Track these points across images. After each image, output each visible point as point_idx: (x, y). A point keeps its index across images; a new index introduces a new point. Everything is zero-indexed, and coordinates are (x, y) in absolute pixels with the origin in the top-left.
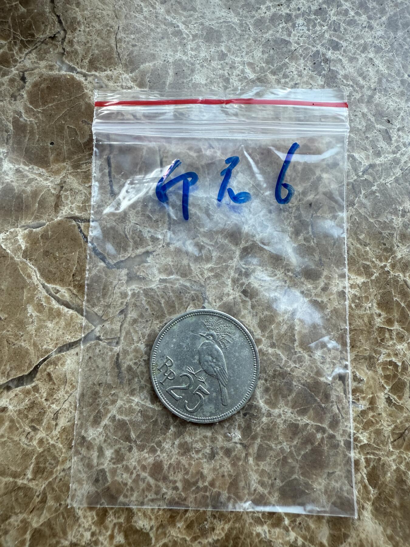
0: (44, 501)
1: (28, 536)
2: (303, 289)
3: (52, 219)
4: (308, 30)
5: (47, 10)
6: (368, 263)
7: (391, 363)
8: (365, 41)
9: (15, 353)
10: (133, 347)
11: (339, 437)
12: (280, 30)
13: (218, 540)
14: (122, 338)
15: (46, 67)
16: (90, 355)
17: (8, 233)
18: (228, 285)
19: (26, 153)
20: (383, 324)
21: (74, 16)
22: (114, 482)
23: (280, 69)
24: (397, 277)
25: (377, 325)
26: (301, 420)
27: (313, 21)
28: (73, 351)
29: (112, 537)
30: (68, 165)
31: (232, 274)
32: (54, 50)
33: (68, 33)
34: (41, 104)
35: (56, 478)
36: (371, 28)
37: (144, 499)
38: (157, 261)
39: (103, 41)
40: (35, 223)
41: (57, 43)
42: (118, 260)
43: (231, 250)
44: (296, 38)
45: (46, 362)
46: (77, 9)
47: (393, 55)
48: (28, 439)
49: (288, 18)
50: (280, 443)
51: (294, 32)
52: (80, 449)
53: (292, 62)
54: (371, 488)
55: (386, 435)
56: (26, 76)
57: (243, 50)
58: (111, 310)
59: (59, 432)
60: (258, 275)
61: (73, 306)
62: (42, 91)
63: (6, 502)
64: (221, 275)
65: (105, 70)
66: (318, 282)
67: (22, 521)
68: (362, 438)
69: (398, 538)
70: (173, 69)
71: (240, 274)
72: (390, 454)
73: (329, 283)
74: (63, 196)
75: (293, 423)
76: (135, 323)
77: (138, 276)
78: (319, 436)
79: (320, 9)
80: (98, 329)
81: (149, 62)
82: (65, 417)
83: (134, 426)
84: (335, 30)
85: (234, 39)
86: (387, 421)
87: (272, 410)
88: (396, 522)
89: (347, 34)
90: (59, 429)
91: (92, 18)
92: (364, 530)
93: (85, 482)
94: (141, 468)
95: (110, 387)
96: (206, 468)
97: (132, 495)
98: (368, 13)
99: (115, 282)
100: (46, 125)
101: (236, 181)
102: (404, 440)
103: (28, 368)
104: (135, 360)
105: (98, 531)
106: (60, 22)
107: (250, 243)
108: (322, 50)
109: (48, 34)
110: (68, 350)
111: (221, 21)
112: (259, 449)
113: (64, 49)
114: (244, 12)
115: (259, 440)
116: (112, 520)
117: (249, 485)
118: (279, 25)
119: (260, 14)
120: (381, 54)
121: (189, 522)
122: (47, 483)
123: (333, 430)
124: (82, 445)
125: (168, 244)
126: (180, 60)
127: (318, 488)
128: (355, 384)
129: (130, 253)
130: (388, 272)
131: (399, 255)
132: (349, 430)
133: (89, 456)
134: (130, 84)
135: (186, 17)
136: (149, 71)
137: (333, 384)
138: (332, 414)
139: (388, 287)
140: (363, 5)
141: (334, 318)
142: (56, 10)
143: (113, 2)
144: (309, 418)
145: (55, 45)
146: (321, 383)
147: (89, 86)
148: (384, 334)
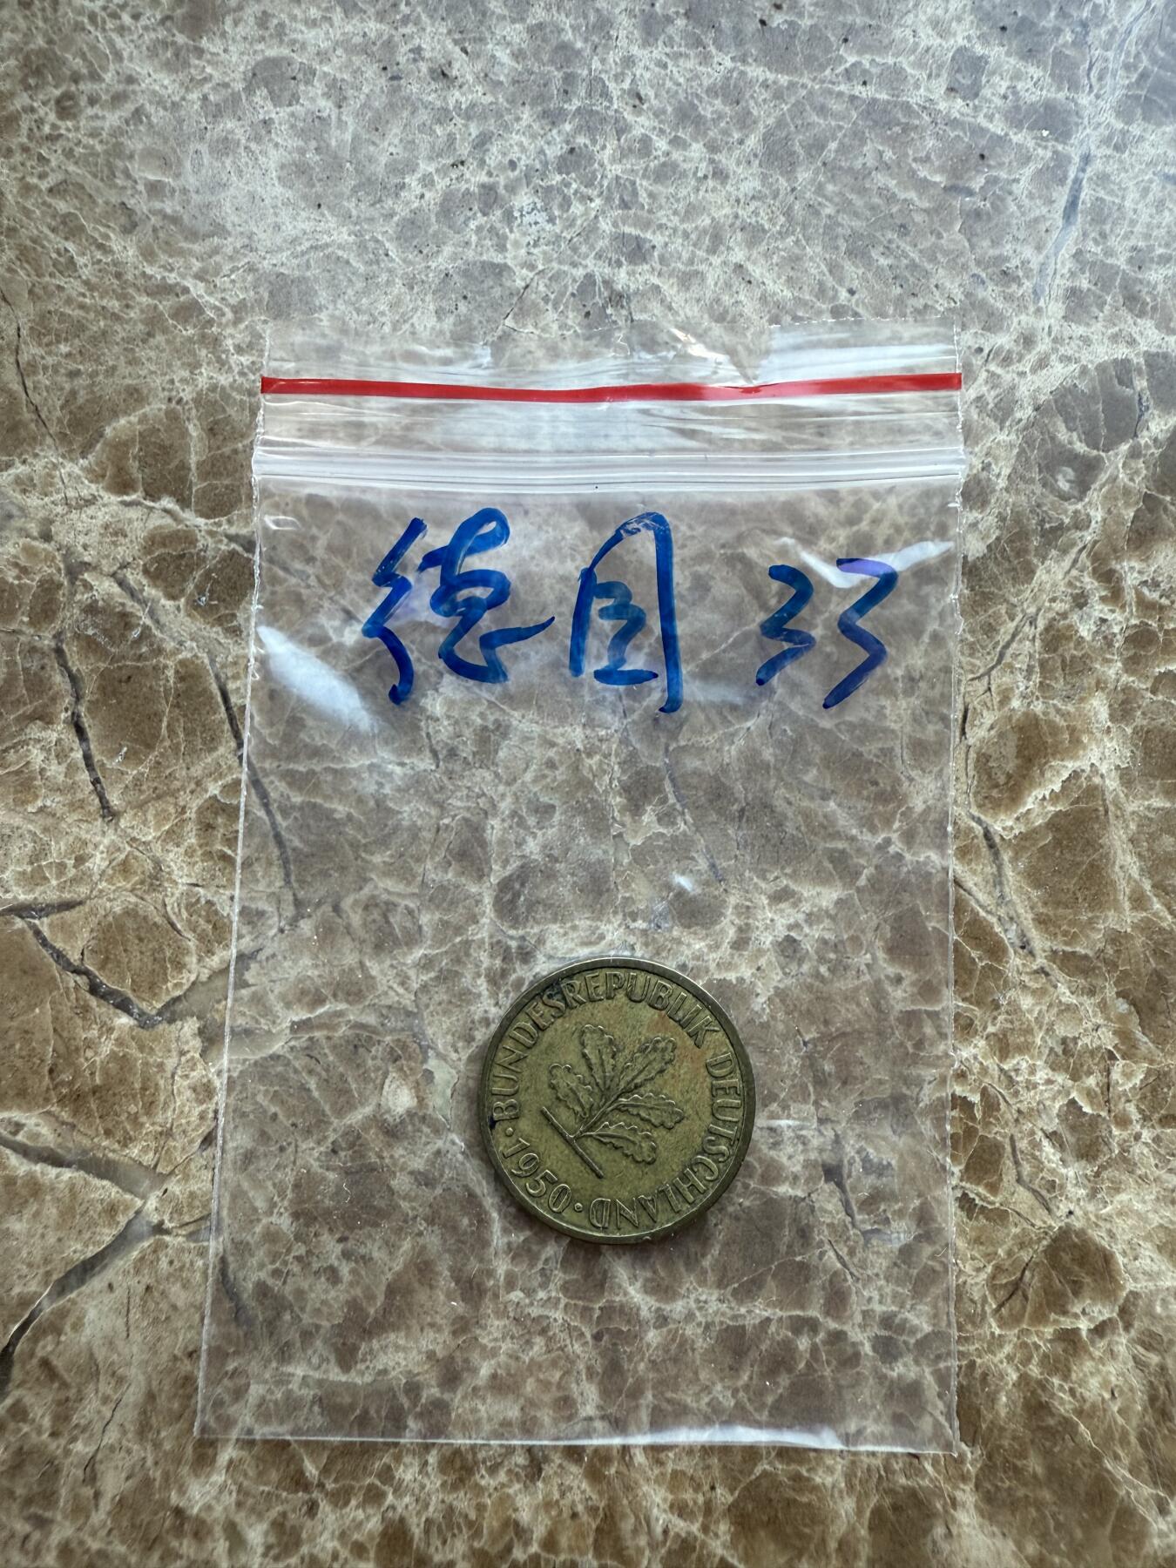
2: (682, 959)
4: (551, 220)
6: (840, 845)
7: (953, 1101)
8: (713, 219)
10: (258, 1229)
11: (855, 1335)
12: (474, 238)
14: (224, 1214)
16: (146, 1280)
18: (479, 995)
20: (913, 1002)
24: (925, 864)
25: (899, 1007)
26: (749, 1312)
27: (559, 191)
28: (97, 1283)
31: (485, 960)
36: (720, 175)
38: (274, 975)
42: (167, 999)
43: (468, 896)
44: (523, 251)
45: (28, 1332)
47: (797, 242)
48: (27, 1553)
49: (489, 197)
50: (707, 1389)
51: (512, 237)
52: (175, 1544)
53: (524, 326)
54: (963, 1446)
55: (976, 1298)
57: (383, 319)
58: (177, 1143)
59: (109, 1513)
60: (556, 948)
61: (69, 1157)
64: (457, 973)
65: (9, 465)
66: (718, 927)
68: (916, 1322)
69: (1055, 1560)
70: (199, 419)
71: (507, 955)
72: (997, 1342)
73: (747, 925)
75: (728, 1327)
76: (250, 1162)
77: (232, 1031)
78: (803, 1344)
79: (572, 150)
80: (152, 1203)
81: (126, 413)
82: (116, 1468)
84: (625, 205)
85: (350, 292)
86: (973, 1258)
87: (667, 1307)
88: (1045, 1517)
89: (661, 207)
90: (105, 1504)
92: (967, 1560)
94: (351, 1551)
95: (220, 1355)
96: (525, 1506)
98: (705, 134)
99: (171, 1063)
101: (440, 700)
102: (1026, 1298)
104: (273, 1262)
107: (514, 865)
108: (600, 270)
110: (82, 1282)
111: (306, 245)
112: (653, 1420)
114: (363, 206)
115: (649, 1395)
117: (644, 1522)
118: (466, 223)
119: (408, 203)
120: (763, 248)
123: (837, 1317)
124: (178, 1531)
125: (294, 922)
126: (213, 388)
127: (829, 1480)
128: (871, 1180)
129: (195, 969)
130: (899, 857)
131: (918, 804)
132: (879, 1309)
133: (204, 1555)
134: (89, 489)
135: (200, 258)
136: (133, 440)
137: (814, 1196)
138: (826, 1278)
139: (906, 897)
140: (687, 115)
141: (781, 1016)
144: (768, 1303)
146: (781, 1200)
148: (919, 1027)
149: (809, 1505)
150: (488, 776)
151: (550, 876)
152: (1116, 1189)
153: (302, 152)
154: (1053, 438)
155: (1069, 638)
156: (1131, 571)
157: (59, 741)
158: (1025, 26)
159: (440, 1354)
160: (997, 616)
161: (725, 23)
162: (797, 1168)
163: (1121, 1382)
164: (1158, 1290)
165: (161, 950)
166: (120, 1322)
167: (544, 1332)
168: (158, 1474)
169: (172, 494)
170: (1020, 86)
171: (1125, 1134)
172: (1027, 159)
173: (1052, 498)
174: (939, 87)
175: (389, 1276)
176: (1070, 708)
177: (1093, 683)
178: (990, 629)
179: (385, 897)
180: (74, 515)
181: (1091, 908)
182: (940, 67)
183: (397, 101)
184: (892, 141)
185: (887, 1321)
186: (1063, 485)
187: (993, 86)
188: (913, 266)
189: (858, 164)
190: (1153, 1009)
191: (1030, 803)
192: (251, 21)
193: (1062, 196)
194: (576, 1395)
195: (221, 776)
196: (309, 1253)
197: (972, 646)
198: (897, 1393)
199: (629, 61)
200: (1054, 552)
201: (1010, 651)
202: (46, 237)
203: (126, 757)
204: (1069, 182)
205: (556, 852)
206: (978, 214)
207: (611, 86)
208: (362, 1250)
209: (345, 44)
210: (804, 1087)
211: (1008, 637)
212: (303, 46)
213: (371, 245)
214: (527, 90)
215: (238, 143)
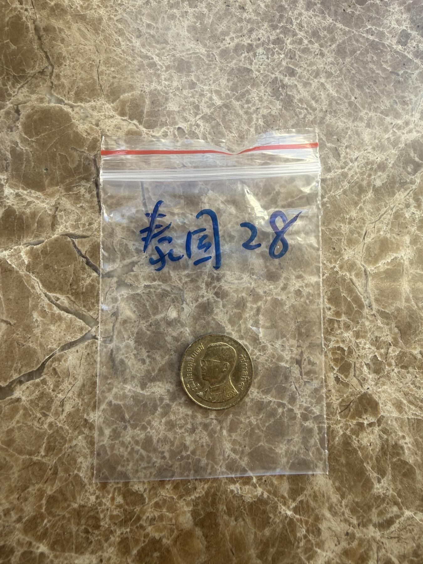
0: (55, 473)
1: (44, 502)
2: (265, 290)
3: (50, 237)
4: (268, 58)
5: (36, 47)
7: (339, 348)
8: (317, 68)
9: (25, 353)
10: (124, 343)
11: (296, 411)
12: (243, 59)
13: (199, 497)
14: (115, 337)
15: (37, 100)
16: (88, 351)
17: (12, 250)
18: (202, 288)
19: (24, 179)
20: (333, 316)
21: (60, 51)
22: (113, 455)
23: (243, 95)
24: (345, 276)
25: (328, 317)
26: (266, 398)
27: (272, 50)
28: (73, 349)
29: (113, 499)
30: (60, 188)
31: (206, 278)
32: (43, 84)
33: (55, 68)
34: (34, 134)
35: (64, 454)
36: (322, 55)
37: (138, 467)
38: (142, 270)
39: (86, 74)
40: (35, 240)
41: (45, 77)
42: (108, 270)
44: (257, 66)
45: (51, 359)
46: (62, 45)
47: (342, 80)
48: (39, 423)
49: (250, 48)
50: (249, 417)
51: (255, 61)
52: (83, 429)
53: (253, 89)
54: (323, 449)
55: (335, 407)
56: (19, 108)
57: (211, 79)
58: (104, 314)
59: (65, 416)
60: (228, 279)
61: (72, 311)
62: (35, 122)
63: (24, 475)
64: (197, 280)
65: (89, 101)
66: (278, 283)
67: (38, 490)
68: (315, 411)
69: (344, 489)
70: (150, 98)
71: (213, 278)
72: (338, 422)
73: (287, 283)
74: (58, 216)
75: (259, 401)
76: (125, 323)
77: (126, 283)
78: (280, 410)
79: (278, 38)
80: (94, 329)
81: (128, 92)
82: (70, 404)
83: (127, 409)
84: (291, 58)
85: (202, 68)
86: (336, 396)
88: (343, 476)
89: (302, 61)
90: (65, 414)
91: (75, 53)
92: (317, 483)
93: (89, 456)
94: (134, 443)
95: (106, 378)
96: (188, 440)
97: (128, 465)
98: (320, 41)
99: (106, 290)
100: (40, 153)
102: (350, 410)
103: (36, 365)
104: (127, 354)
105: (101, 495)
106: (47, 57)
108: (280, 77)
109: (37, 69)
110: (69, 348)
111: (191, 52)
112: (231, 423)
113: (52, 83)
114: (211, 43)
115: (231, 416)
116: (113, 486)
117: (223, 452)
118: (241, 54)
119: (225, 45)
120: (331, 79)
121: (175, 484)
122: (57, 458)
123: (292, 405)
124: (85, 426)
125: (150, 255)
126: (156, 90)
127: (280, 452)
128: (309, 367)
129: (118, 263)
130: (337, 272)
131: (346, 257)
132: (305, 405)
133: (91, 435)
134: (112, 113)
135: (159, 50)
136: (128, 100)
137: (292, 368)
138: (291, 393)
139: (337, 285)
140: (315, 34)
141: (292, 312)
142: (43, 46)
143: (94, 37)
144: (272, 396)
145: (44, 79)
146: (282, 367)
147: (76, 116)
148: (333, 324)
149: (273, 457)
152: (384, 384)
153: (195, 23)
154: (409, 155)
155: (402, 217)
157: (90, 187)
159: (171, 391)
160: (381, 205)
161: (332, 8)
162: (288, 358)
163: (374, 441)
164: (390, 417)
165: (109, 255)
166: (78, 362)
168: (81, 408)
169: (137, 119)
170: (420, 45)
171: (389, 369)
172: (417, 68)
173: (405, 173)
174: (395, 40)
175: (160, 365)
176: (398, 238)
177: (407, 231)
178: (378, 209)
179: (179, 253)
180: (106, 120)
181: (393, 299)
182: (396, 34)
183: (227, 13)
184: (377, 54)
185: (306, 409)
186: (409, 170)
187: (411, 43)
188: (376, 94)
189: (365, 60)
190: (405, 333)
191: (380, 264)
195: (136, 207)
196: (138, 354)
197: (372, 213)
198: (305, 430)
199: (300, 14)
200: (402, 190)
201: (383, 217)
202: (113, 34)
203: (109, 196)
206: (399, 82)
207: (294, 21)
208: (154, 356)
210: (295, 336)
211: (383, 213)
214: (267, 17)
215: (176, 17)
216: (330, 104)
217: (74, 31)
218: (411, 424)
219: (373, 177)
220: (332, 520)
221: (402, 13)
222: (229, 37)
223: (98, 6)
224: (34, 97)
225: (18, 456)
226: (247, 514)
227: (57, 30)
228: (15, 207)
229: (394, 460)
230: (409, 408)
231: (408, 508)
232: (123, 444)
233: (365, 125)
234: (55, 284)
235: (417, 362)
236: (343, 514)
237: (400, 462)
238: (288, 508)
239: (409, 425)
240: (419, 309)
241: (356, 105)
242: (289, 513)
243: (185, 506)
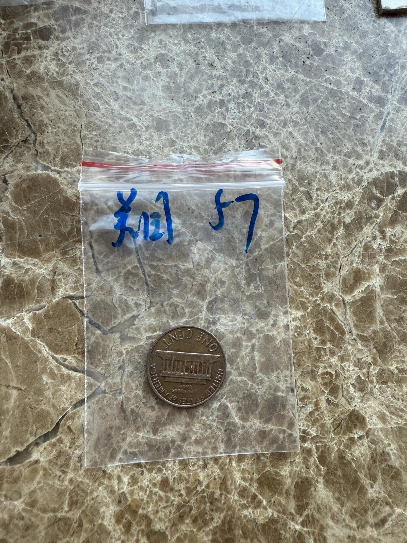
0: (81, 525)
2: (257, 328)
3: (51, 301)
4: (239, 112)
5: (16, 116)
6: (304, 300)
7: (327, 373)
8: (285, 118)
9: (38, 416)
10: (133, 394)
11: (295, 435)
12: (217, 115)
13: (217, 526)
14: (123, 389)
15: (23, 169)
16: (100, 406)
17: (15, 318)
19: (19, 247)
20: (319, 345)
21: (41, 119)
22: (134, 500)
23: (220, 149)
24: (326, 307)
25: (315, 346)
26: (267, 427)
27: (242, 104)
28: (85, 406)
29: (137, 541)
30: (56, 253)
31: (203, 323)
32: (28, 152)
33: (38, 135)
34: (24, 202)
35: (87, 506)
36: (288, 105)
37: (158, 508)
38: (143, 322)
39: (69, 140)
40: (37, 306)
41: (29, 146)
42: (111, 326)
43: (199, 305)
44: (230, 121)
45: (65, 418)
46: (42, 112)
47: (307, 127)
48: (60, 481)
49: (222, 103)
51: (227, 116)
52: (103, 480)
53: (229, 142)
54: (321, 466)
55: (328, 427)
56: (7, 178)
57: (189, 136)
58: (112, 368)
59: (84, 471)
60: (223, 322)
61: (79, 369)
62: (24, 190)
63: (50, 532)
65: (75, 166)
66: (268, 320)
68: (312, 432)
69: (343, 498)
71: (209, 323)
72: (332, 439)
73: (276, 320)
74: (57, 280)
75: (261, 431)
76: (132, 375)
77: (129, 337)
78: (281, 436)
79: (247, 93)
80: (103, 384)
82: (87, 458)
83: (142, 455)
84: (260, 111)
85: (180, 126)
86: (328, 416)
87: (245, 424)
88: (341, 487)
89: (270, 113)
90: (83, 469)
91: (56, 120)
92: (319, 497)
93: (111, 505)
94: (152, 485)
95: (119, 429)
96: (202, 476)
97: (148, 507)
98: (285, 92)
99: (111, 345)
100: (32, 221)
101: (196, 248)
102: (342, 428)
103: (51, 426)
104: (136, 403)
105: (126, 539)
106: (29, 125)
107: (213, 297)
108: (252, 129)
109: (20, 138)
110: (81, 405)
111: (168, 111)
113: (36, 150)
114: (186, 101)
115: (238, 448)
116: (136, 528)
117: (234, 482)
118: (215, 110)
119: (199, 102)
120: (298, 128)
121: (193, 518)
122: (81, 511)
123: (291, 430)
124: (104, 477)
125: (149, 308)
126: (138, 150)
127: (285, 474)
128: (303, 393)
129: (120, 319)
130: (319, 304)
131: (326, 290)
132: (302, 428)
133: (110, 484)
135: (137, 111)
137: (288, 396)
138: (289, 419)
139: (320, 316)
140: (280, 86)
141: (283, 346)
142: (23, 115)
143: (73, 103)
144: (273, 424)
145: (28, 147)
146: (279, 396)
147: (64, 181)
148: (320, 352)
149: (279, 480)
150: (208, 271)
151: (222, 301)
152: (368, 400)
153: (169, 83)
154: (372, 192)
155: (370, 248)
156: (389, 231)
157: (85, 249)
158: (375, 73)
159: (181, 432)
160: (352, 240)
161: (293, 61)
162: (284, 388)
163: (364, 452)
164: (376, 428)
165: (110, 312)
166: (91, 418)
167: (211, 428)
168: (99, 461)
170: (372, 90)
171: (372, 386)
172: (372, 111)
173: (370, 208)
174: (351, 88)
176: (369, 268)
177: (376, 261)
178: (350, 244)
179: (176, 303)
181: (369, 323)
182: (351, 82)
183: (198, 71)
184: (336, 102)
185: (304, 432)
186: (373, 205)
187: (365, 89)
188: (338, 138)
189: (326, 107)
190: (382, 352)
191: (356, 293)
192: (157, 41)
193: (381, 123)
194: (218, 446)
195: (132, 264)
196: (147, 402)
197: (344, 248)
198: (305, 451)
199: (265, 68)
200: (369, 224)
201: (354, 250)
202: (91, 99)
203: (104, 256)
204: (383, 119)
205: (225, 295)
206: (357, 126)
207: (260, 75)
209: (184, 52)
210: (288, 366)
211: (354, 246)
212: (172, 51)
213: (187, 113)
214: (235, 73)
215: (150, 78)
216: (299, 151)
217: (53, 98)
218: (394, 432)
219: (342, 215)
220: (335, 527)
221: (355, 62)
222: (202, 94)
223: (74, 71)
224: (20, 166)
225: (43, 515)
226: (261, 535)
227: (36, 98)
228: (13, 276)
229: (383, 466)
230: (391, 418)
231: (398, 506)
232: (141, 488)
233: (331, 168)
234: (61, 346)
235: (395, 377)
236: (344, 520)
237: (387, 467)
238: (297, 523)
239: (393, 433)
240: (392, 329)
241: (322, 150)
242: (298, 527)
243: (205, 537)
